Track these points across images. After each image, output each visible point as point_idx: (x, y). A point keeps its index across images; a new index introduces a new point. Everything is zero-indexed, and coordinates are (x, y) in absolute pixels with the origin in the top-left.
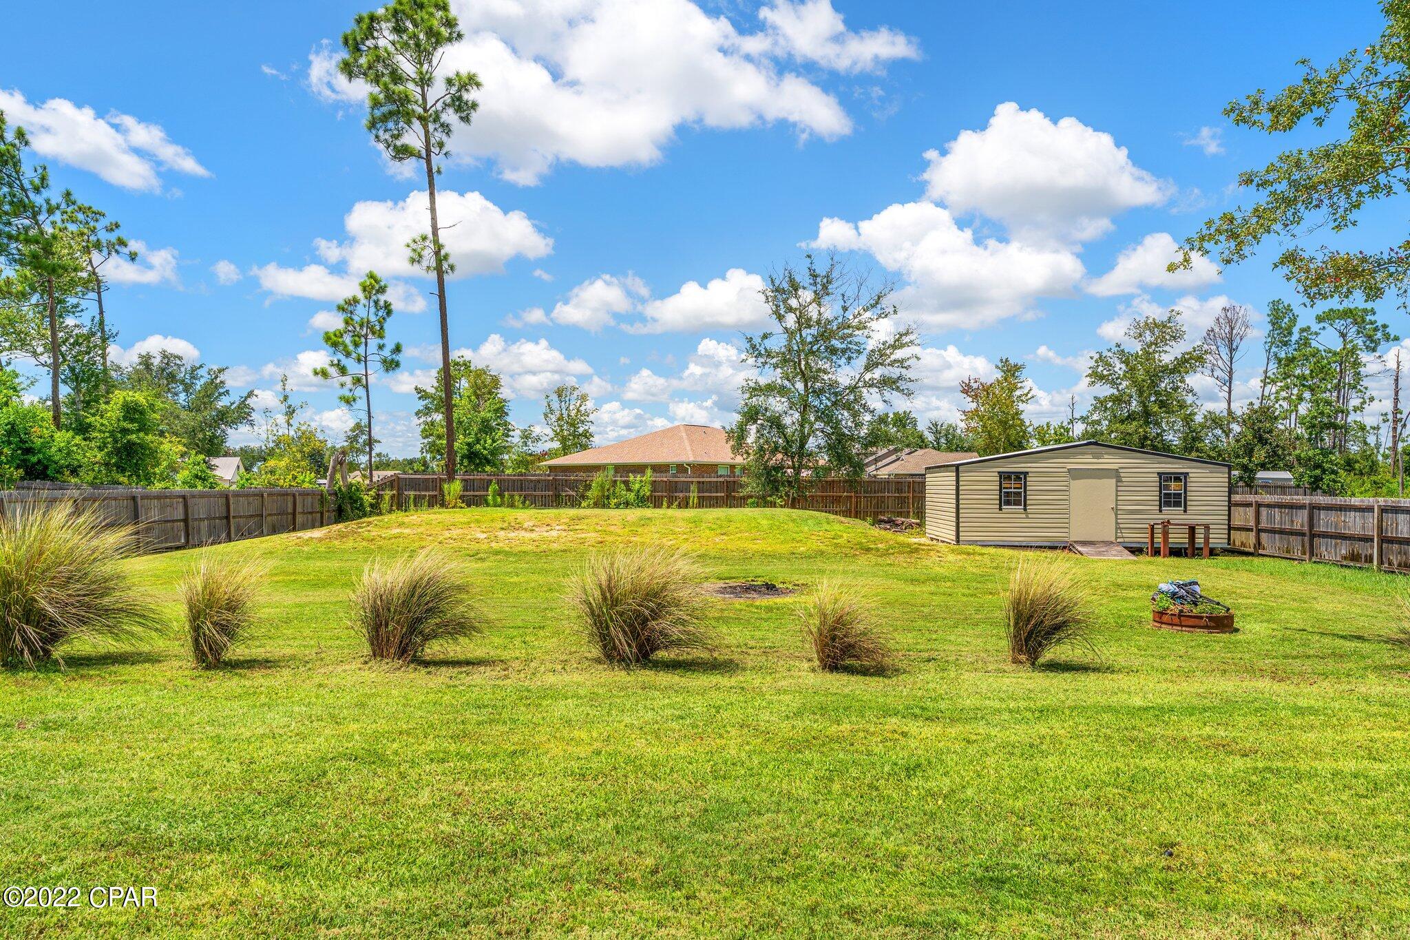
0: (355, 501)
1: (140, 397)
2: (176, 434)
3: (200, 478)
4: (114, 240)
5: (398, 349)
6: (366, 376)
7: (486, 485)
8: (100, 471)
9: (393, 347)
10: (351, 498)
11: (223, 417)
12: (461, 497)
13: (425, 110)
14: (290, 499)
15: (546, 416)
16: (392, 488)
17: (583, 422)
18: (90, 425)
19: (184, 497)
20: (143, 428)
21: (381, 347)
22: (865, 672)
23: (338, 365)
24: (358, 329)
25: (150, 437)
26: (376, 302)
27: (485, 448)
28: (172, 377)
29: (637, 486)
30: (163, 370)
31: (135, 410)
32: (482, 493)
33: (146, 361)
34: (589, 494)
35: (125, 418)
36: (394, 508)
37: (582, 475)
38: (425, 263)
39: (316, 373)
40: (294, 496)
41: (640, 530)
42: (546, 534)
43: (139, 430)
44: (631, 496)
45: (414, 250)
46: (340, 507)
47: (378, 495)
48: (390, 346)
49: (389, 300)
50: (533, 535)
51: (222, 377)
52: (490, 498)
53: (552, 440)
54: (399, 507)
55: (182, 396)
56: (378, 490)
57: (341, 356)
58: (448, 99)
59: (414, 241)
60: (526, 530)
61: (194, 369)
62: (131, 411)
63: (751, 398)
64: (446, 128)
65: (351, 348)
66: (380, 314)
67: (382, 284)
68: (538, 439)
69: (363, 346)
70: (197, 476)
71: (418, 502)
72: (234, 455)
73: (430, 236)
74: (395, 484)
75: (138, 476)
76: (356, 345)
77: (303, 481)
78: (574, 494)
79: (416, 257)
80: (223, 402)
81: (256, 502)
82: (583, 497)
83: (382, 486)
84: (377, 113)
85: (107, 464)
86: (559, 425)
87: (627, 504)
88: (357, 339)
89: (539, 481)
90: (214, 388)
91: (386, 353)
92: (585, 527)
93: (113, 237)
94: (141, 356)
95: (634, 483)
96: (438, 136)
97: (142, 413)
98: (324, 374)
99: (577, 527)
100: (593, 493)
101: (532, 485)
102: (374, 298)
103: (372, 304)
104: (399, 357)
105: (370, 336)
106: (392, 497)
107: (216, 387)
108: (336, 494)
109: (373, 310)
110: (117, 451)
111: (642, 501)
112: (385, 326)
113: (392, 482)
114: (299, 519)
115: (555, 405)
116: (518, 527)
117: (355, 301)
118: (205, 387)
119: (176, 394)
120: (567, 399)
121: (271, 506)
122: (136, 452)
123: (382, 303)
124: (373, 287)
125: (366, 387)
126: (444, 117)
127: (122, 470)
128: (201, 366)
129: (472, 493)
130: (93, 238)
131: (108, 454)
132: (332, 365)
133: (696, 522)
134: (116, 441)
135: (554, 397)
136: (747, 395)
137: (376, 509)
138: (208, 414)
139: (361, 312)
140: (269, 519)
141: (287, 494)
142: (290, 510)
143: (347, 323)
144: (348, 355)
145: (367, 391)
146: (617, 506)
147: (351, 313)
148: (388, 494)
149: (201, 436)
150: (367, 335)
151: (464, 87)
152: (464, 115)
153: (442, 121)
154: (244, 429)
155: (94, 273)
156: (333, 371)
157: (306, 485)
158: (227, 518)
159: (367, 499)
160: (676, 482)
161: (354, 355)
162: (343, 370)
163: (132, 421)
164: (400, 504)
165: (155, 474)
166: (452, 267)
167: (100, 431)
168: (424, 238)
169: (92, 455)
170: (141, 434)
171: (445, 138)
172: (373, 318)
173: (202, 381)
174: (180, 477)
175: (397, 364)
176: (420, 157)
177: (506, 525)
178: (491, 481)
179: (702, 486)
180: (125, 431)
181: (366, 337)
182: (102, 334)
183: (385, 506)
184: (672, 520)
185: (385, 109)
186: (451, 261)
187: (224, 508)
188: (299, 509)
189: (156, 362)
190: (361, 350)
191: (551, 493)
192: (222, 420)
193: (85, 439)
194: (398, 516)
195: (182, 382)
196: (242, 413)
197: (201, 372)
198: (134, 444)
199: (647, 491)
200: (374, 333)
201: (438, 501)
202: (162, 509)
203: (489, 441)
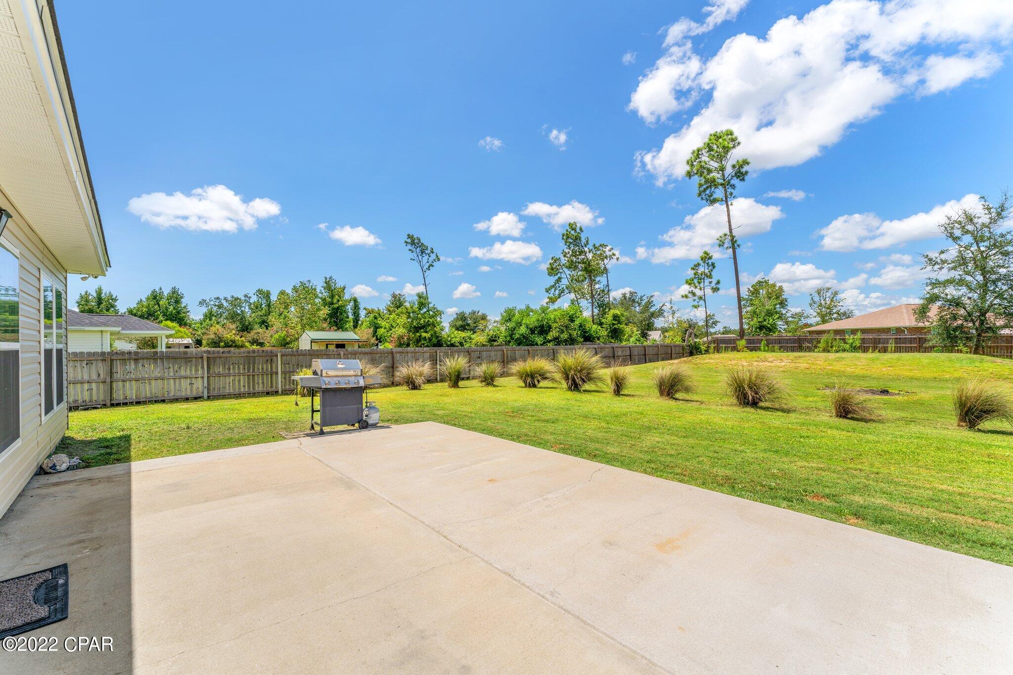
0: (698, 349)
1: (617, 312)
2: (635, 323)
3: (638, 340)
4: (611, 254)
5: (718, 282)
6: (704, 295)
7: (760, 341)
8: (606, 338)
9: (716, 282)
10: (696, 348)
11: (653, 315)
12: (747, 347)
13: (724, 180)
14: (670, 348)
15: (811, 305)
16: (714, 343)
17: (836, 306)
18: (603, 323)
19: (630, 347)
20: (619, 323)
21: (710, 283)
22: (857, 420)
23: (692, 292)
24: (700, 276)
25: (621, 326)
26: (708, 264)
27: (768, 324)
28: (634, 301)
29: (851, 341)
30: (630, 298)
31: (617, 317)
32: (758, 345)
33: (624, 295)
34: (819, 345)
35: (613, 320)
36: (715, 352)
37: (815, 336)
38: (726, 245)
39: (683, 297)
40: (671, 347)
41: (834, 363)
42: (778, 364)
43: (618, 324)
44: (847, 346)
45: (721, 241)
46: (691, 351)
47: (708, 346)
48: (714, 281)
49: (714, 262)
50: (771, 364)
51: (652, 299)
52: (762, 347)
53: (815, 317)
54: (718, 352)
55: (638, 308)
56: (708, 344)
57: (693, 289)
58: (733, 174)
59: (721, 237)
60: (769, 362)
61: (642, 297)
62: (615, 317)
63: (933, 288)
64: (733, 186)
65: (697, 284)
66: (710, 268)
67: (710, 255)
68: (808, 317)
69: (703, 283)
70: (637, 340)
71: (726, 349)
72: (659, 330)
73: (728, 233)
74: (716, 342)
75: (618, 340)
76: (699, 283)
77: (676, 341)
78: (810, 345)
79: (721, 243)
80: (653, 309)
81: (656, 349)
82: (816, 347)
83: (710, 343)
84: (702, 189)
85: (608, 336)
86: (819, 309)
87: (844, 350)
88: (700, 280)
89: (789, 339)
90: (649, 303)
91: (713, 284)
92: (801, 361)
93: (611, 253)
94: (623, 294)
95: (849, 339)
96: (730, 190)
97: (619, 317)
98: (686, 296)
99: (797, 361)
100: (822, 345)
101: (786, 341)
102: (707, 262)
103: (706, 265)
104: (719, 286)
105: (706, 278)
106: (714, 347)
107: (650, 304)
108: (689, 346)
109: (706, 267)
110: (611, 331)
111: (854, 349)
112: (712, 274)
113: (714, 341)
114: (673, 356)
115: (816, 299)
116: (765, 360)
117: (699, 265)
118: (646, 304)
119: (635, 307)
120: (824, 295)
121: (661, 351)
122: (617, 331)
123: (710, 264)
124: (706, 258)
125: (705, 300)
126: (732, 182)
127: (612, 338)
128: (644, 295)
129: (753, 345)
130: (605, 255)
131: (609, 333)
132: (689, 293)
133: (873, 360)
134: (611, 328)
135: (816, 294)
136: (930, 287)
137: (707, 351)
138: (647, 314)
139: (701, 270)
140: (661, 356)
141: (668, 346)
142: (670, 352)
143: (695, 274)
144: (696, 287)
145: (705, 302)
146: (837, 352)
147: (697, 270)
148: (712, 346)
149: (644, 323)
150: (704, 278)
151: (741, 166)
152: (741, 178)
153: (731, 184)
154: (661, 319)
155: (605, 267)
156: (690, 295)
157: (677, 342)
158: (645, 355)
159: (703, 348)
160: (879, 339)
161: (698, 287)
162: (694, 294)
163: (616, 320)
164: (718, 350)
165: (623, 339)
166: (739, 246)
167: (606, 324)
168: (725, 235)
169: (604, 333)
170: (619, 325)
171: (732, 191)
172: (707, 271)
173: (645, 301)
174: (632, 340)
175: (718, 289)
176: (722, 200)
177: (759, 359)
178: (763, 339)
179: (898, 341)
180: (614, 324)
181: (704, 279)
182: (606, 291)
183: (711, 350)
184: (858, 359)
185: (705, 187)
186: (738, 243)
187: (644, 351)
188: (673, 352)
189: (628, 296)
190: (702, 285)
191: (797, 345)
192: (652, 316)
193: (602, 327)
194: (717, 355)
195: (638, 302)
196: (660, 313)
197: (644, 298)
198: (617, 328)
199: (858, 344)
200: (707, 277)
201: (735, 349)
202: (623, 351)
203: (772, 320)
